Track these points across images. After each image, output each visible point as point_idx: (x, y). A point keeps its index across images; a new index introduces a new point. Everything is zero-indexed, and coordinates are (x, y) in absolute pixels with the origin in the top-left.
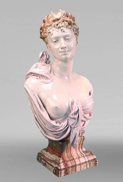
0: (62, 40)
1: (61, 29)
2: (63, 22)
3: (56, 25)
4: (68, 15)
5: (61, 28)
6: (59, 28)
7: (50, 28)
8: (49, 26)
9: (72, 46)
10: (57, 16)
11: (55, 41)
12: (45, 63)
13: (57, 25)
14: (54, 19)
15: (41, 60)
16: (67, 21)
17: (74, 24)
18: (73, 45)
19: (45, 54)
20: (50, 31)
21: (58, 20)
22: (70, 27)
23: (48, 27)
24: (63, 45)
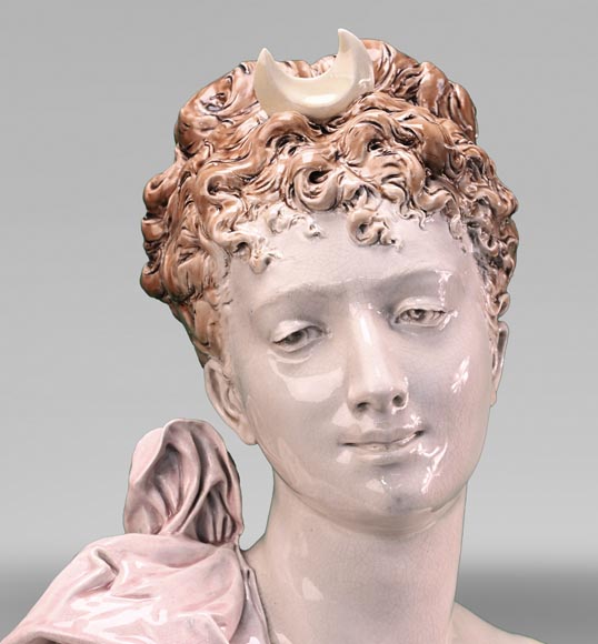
0: (364, 325)
1: (358, 211)
2: (374, 144)
3: (301, 180)
4: (410, 82)
5: (349, 204)
6: (335, 203)
7: (239, 204)
8: (237, 186)
9: (463, 376)
10: (318, 93)
11: (297, 336)
12: (187, 535)
13: (315, 177)
14: (286, 117)
15: (153, 512)
16: (409, 142)
17: (479, 167)
18: (464, 365)
19: (185, 446)
20: (246, 230)
21: (321, 125)
22: (437, 194)
23: (221, 195)
24: (377, 377)
